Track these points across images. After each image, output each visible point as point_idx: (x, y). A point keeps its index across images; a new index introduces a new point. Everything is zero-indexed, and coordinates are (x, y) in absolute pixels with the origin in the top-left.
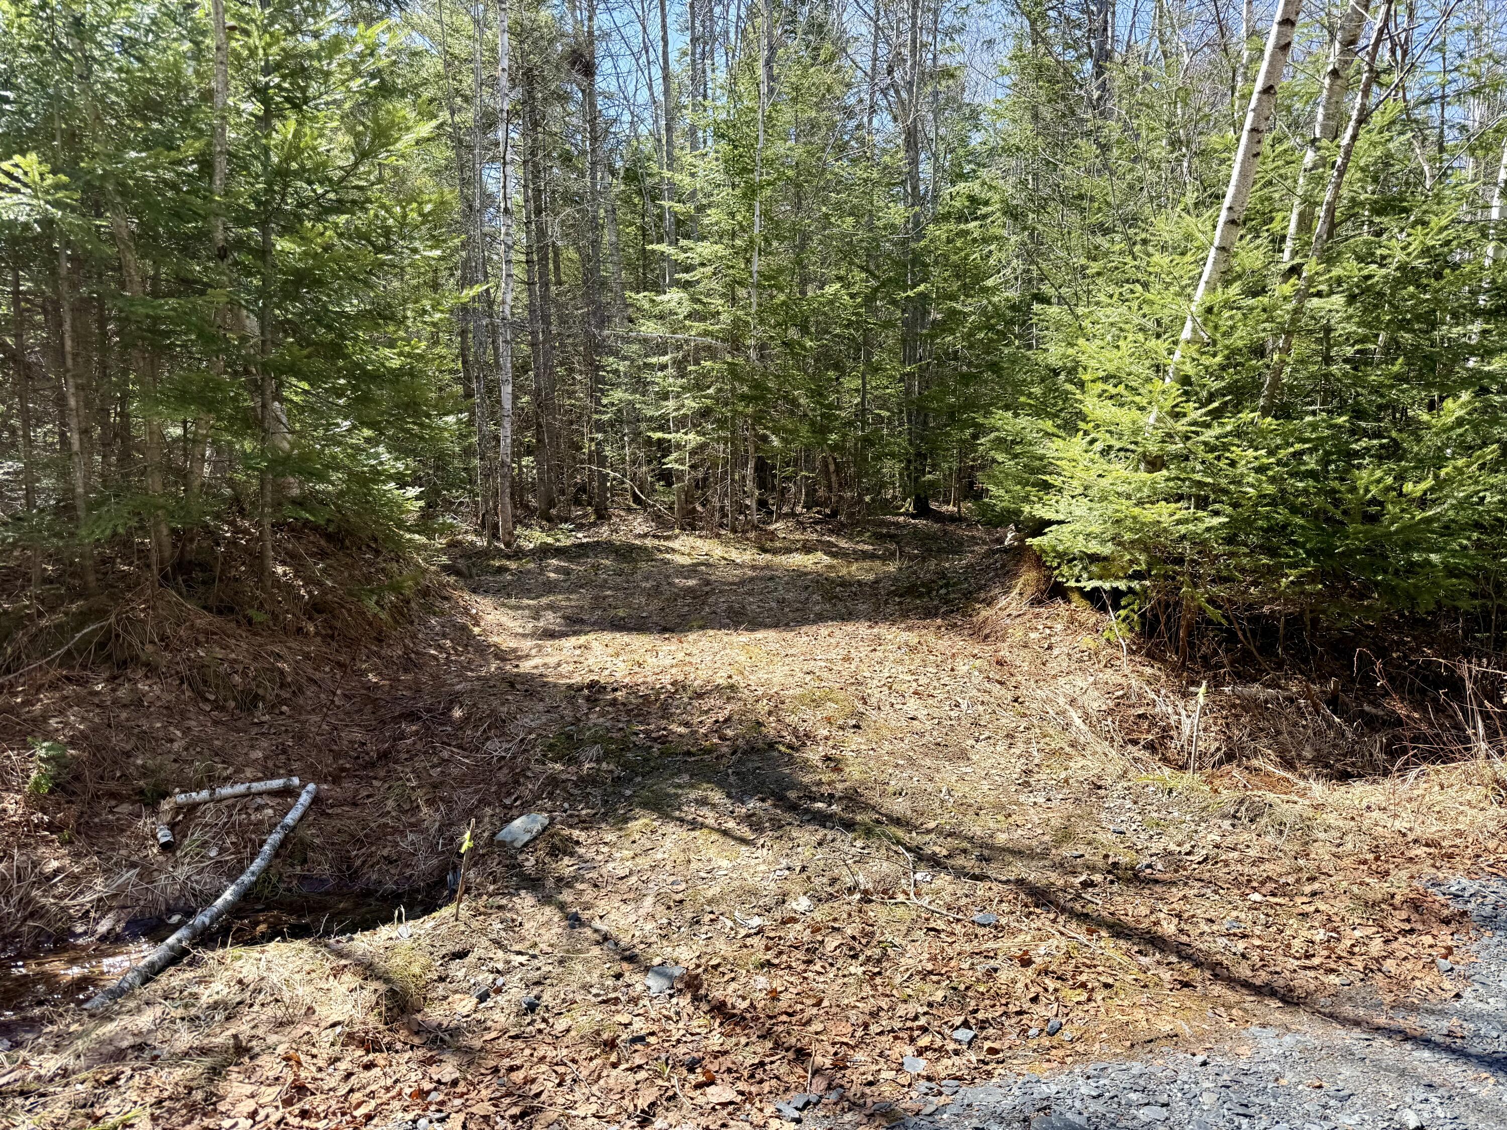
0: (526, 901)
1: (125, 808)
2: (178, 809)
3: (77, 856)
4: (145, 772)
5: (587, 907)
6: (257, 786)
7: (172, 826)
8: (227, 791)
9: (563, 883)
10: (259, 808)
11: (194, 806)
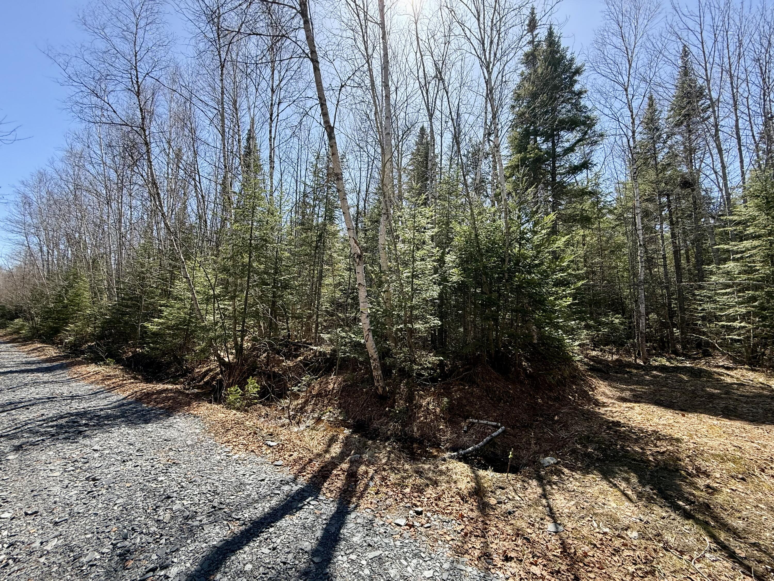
0: (534, 483)
1: (461, 419)
2: (470, 423)
3: (447, 427)
4: (467, 411)
5: (552, 494)
6: (489, 423)
7: (468, 427)
8: (482, 422)
9: (550, 483)
10: (488, 429)
11: (474, 423)
